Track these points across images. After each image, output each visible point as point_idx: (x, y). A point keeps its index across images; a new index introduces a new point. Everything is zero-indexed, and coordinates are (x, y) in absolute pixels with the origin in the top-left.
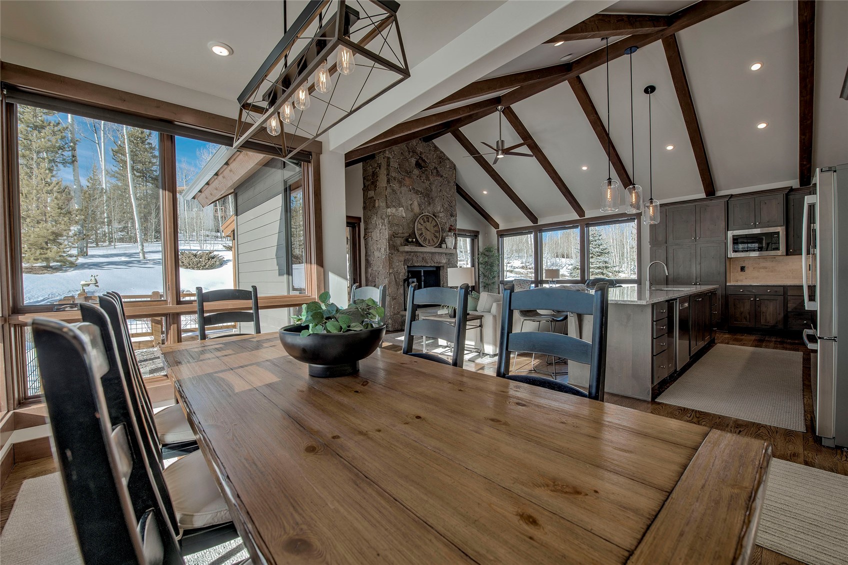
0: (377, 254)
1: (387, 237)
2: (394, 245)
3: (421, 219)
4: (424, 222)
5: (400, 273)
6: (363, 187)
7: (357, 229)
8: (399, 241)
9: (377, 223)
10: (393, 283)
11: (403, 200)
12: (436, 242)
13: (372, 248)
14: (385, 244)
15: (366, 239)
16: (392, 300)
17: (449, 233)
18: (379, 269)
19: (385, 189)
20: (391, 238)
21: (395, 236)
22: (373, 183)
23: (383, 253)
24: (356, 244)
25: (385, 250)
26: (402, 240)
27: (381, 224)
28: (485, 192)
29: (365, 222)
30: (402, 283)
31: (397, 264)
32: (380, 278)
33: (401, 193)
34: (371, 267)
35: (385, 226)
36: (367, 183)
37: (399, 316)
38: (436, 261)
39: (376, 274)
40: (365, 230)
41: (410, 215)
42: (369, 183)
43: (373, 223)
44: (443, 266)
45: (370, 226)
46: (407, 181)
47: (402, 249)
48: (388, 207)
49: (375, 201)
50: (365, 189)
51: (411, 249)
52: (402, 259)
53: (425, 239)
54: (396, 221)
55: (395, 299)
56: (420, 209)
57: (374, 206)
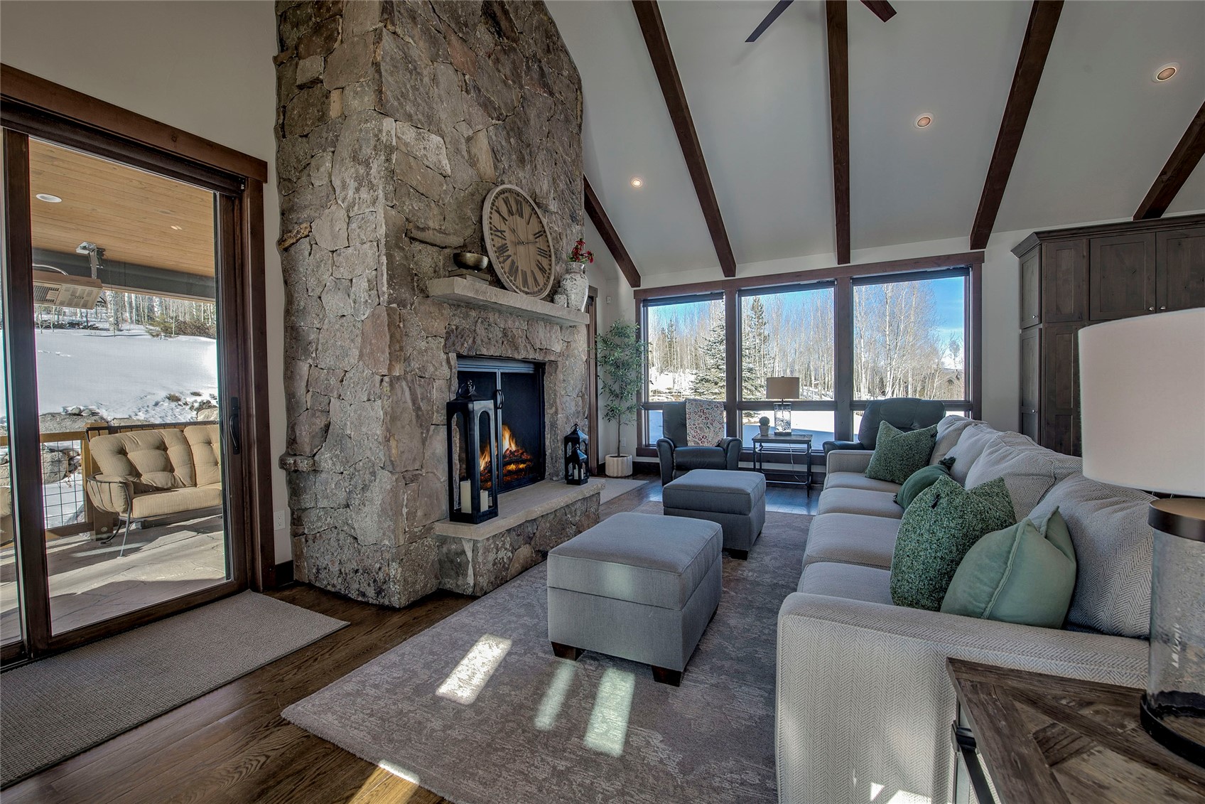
0: (334, 303)
1: (382, 230)
2: (409, 270)
3: (500, 198)
4: (511, 213)
5: (432, 379)
6: (275, 53)
7: (247, 203)
8: (427, 259)
9: (337, 183)
10: (409, 415)
11: (443, 114)
12: (542, 284)
13: (312, 282)
14: (371, 261)
15: (286, 250)
16: (402, 483)
17: (574, 265)
18: (345, 364)
19: (371, 38)
20: (398, 239)
21: (416, 234)
22: (317, 29)
23: (363, 296)
24: (243, 265)
25: (373, 285)
26: (440, 258)
27: (352, 185)
28: (637, 183)
29: (283, 181)
30: (440, 417)
31: (423, 345)
32: (348, 396)
33: (434, 79)
34: (307, 353)
35: (372, 187)
36: (292, 36)
37: (429, 541)
38: (538, 346)
39: (333, 381)
40: (283, 214)
41: (465, 175)
42: (303, 30)
43: (317, 183)
44: (555, 362)
45: (306, 197)
46: (457, 50)
47: (439, 287)
48: (383, 111)
49: (327, 95)
50: (284, 56)
51: (477, 291)
52: (439, 326)
53: (514, 270)
54: (415, 179)
55: (415, 478)
56: (496, 167)
57: (322, 118)
